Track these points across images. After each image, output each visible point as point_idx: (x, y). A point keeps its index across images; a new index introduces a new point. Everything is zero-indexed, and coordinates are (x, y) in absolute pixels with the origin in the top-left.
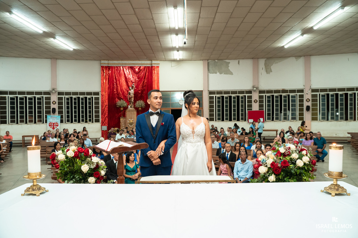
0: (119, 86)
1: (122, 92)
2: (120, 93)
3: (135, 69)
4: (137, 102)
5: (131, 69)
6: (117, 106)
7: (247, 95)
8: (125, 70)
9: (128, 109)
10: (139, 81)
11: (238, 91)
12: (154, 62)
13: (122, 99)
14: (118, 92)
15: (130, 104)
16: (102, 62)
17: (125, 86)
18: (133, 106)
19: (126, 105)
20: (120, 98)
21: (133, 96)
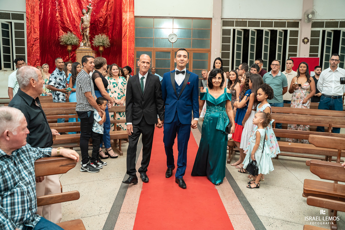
0: (64, 7)
1: (70, 18)
2: (67, 21)
4: (96, 36)
6: (61, 42)
7: (289, 29)
9: (80, 48)
11: (274, 21)
13: (71, 32)
14: (62, 19)
15: (84, 39)
18: (89, 43)
19: (77, 41)
20: (66, 30)
21: (89, 25)
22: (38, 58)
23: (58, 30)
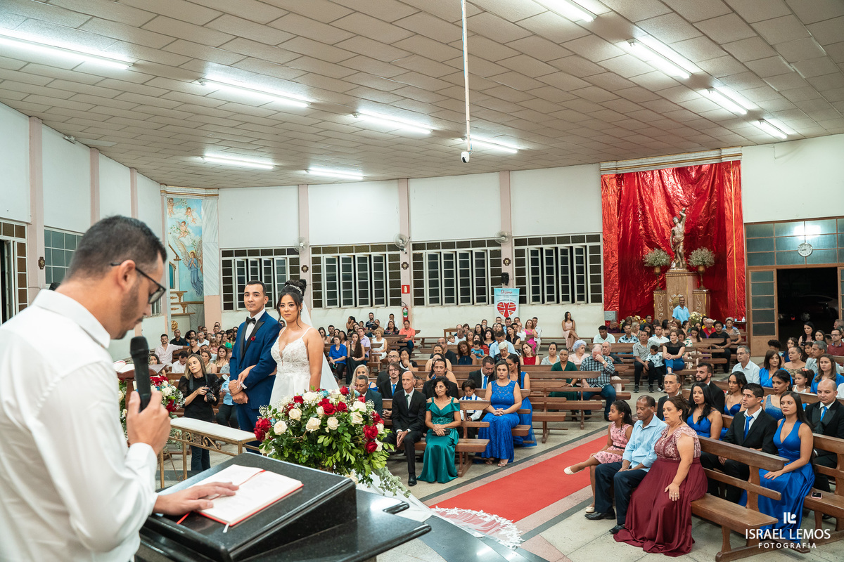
0: (649, 216)
1: (657, 230)
2: (653, 234)
3: (688, 172)
4: (694, 252)
5: (679, 173)
6: (645, 263)
8: (665, 177)
9: (671, 271)
10: (699, 201)
12: (725, 152)
13: (659, 248)
14: (648, 232)
15: (676, 257)
16: (604, 165)
17: (666, 216)
18: (684, 263)
19: (667, 260)
20: (652, 246)
21: (683, 239)
22: (617, 287)
23: (643, 247)
